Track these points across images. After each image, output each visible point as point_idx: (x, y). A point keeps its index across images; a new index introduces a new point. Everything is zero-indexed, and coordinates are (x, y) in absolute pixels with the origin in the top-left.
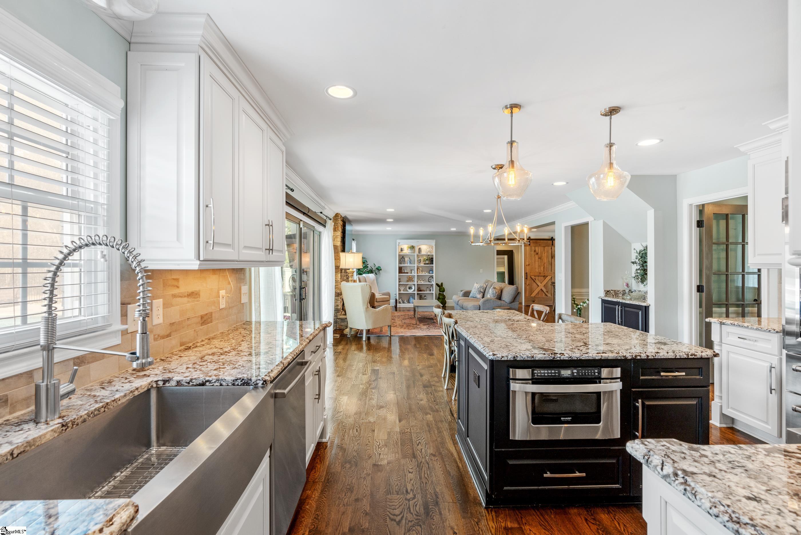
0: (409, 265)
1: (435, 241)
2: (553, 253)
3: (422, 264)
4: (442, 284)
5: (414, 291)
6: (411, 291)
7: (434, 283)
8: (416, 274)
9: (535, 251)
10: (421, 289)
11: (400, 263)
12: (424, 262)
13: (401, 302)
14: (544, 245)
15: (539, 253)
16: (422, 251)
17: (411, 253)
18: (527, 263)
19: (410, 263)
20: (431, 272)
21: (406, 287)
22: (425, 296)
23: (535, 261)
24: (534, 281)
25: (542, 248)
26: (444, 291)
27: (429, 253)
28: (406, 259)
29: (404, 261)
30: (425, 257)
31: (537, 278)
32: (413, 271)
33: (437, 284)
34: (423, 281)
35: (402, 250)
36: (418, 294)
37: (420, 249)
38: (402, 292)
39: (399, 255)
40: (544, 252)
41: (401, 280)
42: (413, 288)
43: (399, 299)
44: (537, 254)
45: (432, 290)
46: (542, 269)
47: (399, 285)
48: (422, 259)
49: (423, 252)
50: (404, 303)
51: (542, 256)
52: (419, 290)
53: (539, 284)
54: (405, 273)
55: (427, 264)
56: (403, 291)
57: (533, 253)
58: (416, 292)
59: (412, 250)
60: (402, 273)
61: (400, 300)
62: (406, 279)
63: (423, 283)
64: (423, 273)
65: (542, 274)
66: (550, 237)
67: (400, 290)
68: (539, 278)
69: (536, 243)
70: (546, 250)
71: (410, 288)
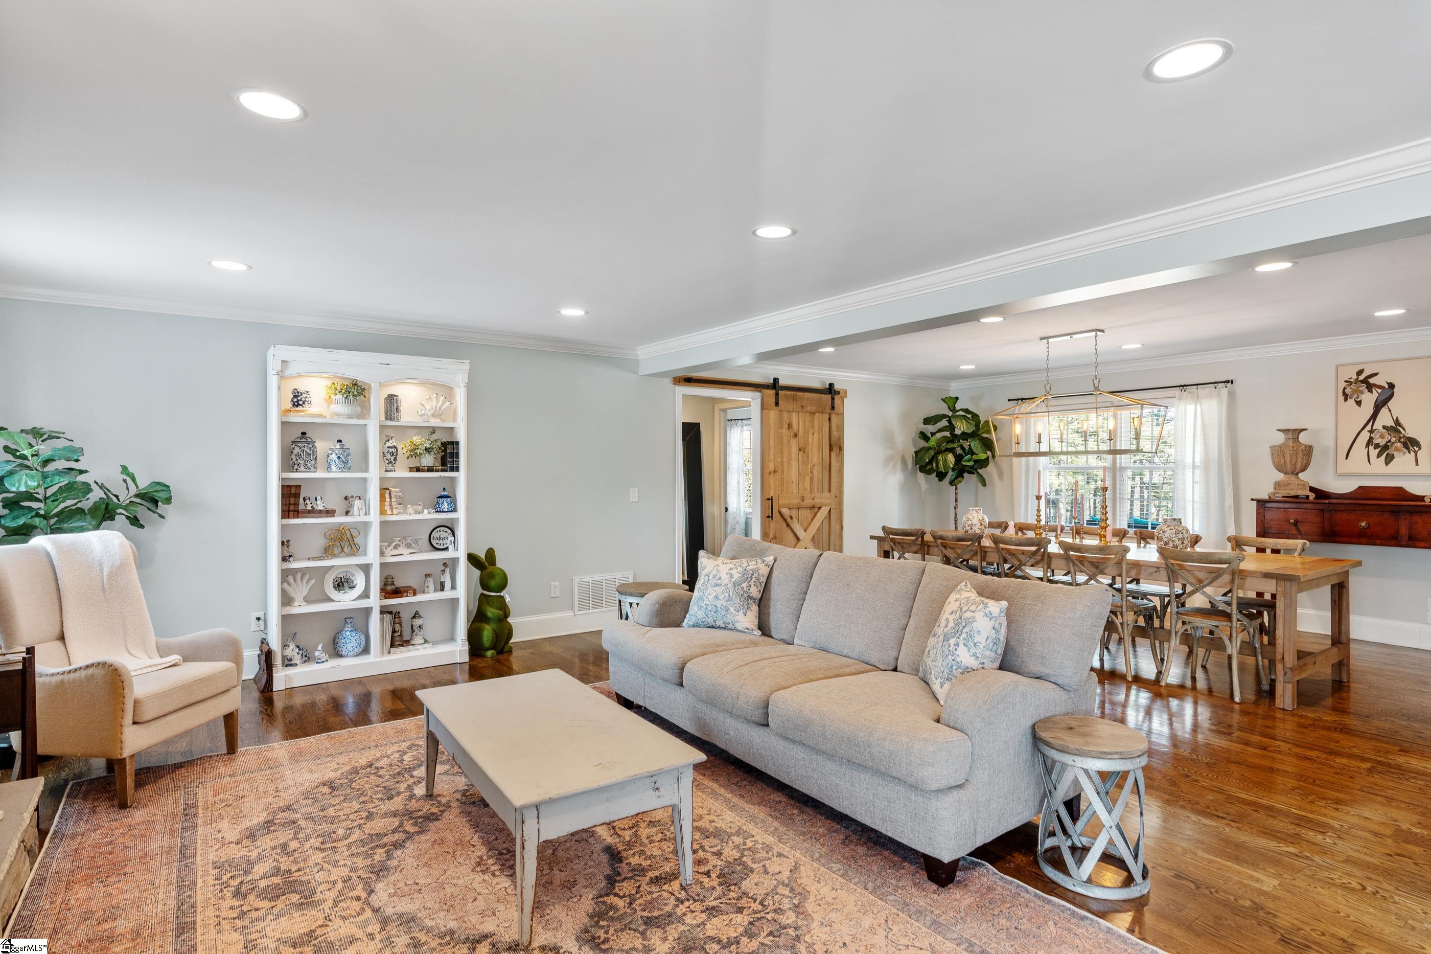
0: (335, 474)
1: (466, 366)
2: (835, 434)
3: (401, 472)
4: (490, 553)
5: (365, 595)
6: (345, 600)
7: (461, 553)
8: (374, 517)
9: (790, 426)
10: (400, 583)
11: (289, 462)
12: (414, 463)
13: (297, 659)
14: (813, 409)
15: (801, 434)
16: (403, 408)
17: (350, 417)
18: (771, 467)
19: (345, 465)
20: (445, 507)
21: (321, 582)
22: (416, 615)
23: (790, 459)
24: (788, 525)
25: (808, 417)
26: (503, 586)
27: (435, 422)
28: (322, 447)
29: (312, 454)
30: (417, 439)
31: (794, 513)
32: (357, 503)
33: (472, 559)
34: (409, 546)
35: (298, 400)
36: (384, 611)
37: (391, 400)
38: (300, 608)
39: (285, 425)
40: (811, 431)
41: (292, 550)
42: (360, 581)
43: (285, 646)
44: (796, 435)
45: (448, 585)
46: (807, 485)
47: (285, 575)
48: (403, 447)
49: (407, 417)
50: (307, 658)
51: (807, 443)
52: (391, 590)
53: (800, 533)
54: (312, 512)
55: (430, 469)
56: (308, 600)
57: (784, 430)
58: (375, 601)
59: (354, 402)
60: (297, 514)
61: (291, 651)
62: (320, 542)
63: (407, 556)
64: (410, 509)
65: (808, 502)
66: (823, 383)
67: (286, 600)
68: (802, 512)
69: (794, 399)
70: (816, 422)
71: (340, 585)
